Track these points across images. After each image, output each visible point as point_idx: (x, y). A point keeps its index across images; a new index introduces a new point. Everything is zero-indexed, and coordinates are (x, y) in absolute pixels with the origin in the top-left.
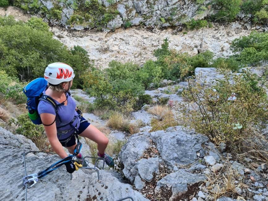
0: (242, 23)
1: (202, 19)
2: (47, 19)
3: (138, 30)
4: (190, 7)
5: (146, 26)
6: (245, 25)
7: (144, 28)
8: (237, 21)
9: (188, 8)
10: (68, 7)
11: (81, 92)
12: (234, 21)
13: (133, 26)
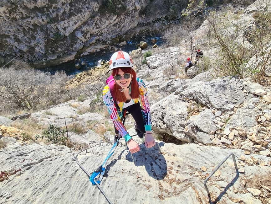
0: (161, 22)
1: (136, 26)
2: (26, 58)
3: (97, 45)
4: (125, 20)
5: (100, 41)
6: (163, 23)
7: (100, 43)
8: (158, 22)
9: (125, 21)
10: (39, 45)
11: (74, 101)
12: (156, 22)
13: (92, 44)
